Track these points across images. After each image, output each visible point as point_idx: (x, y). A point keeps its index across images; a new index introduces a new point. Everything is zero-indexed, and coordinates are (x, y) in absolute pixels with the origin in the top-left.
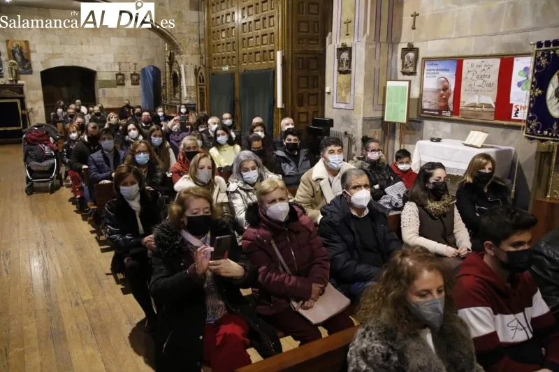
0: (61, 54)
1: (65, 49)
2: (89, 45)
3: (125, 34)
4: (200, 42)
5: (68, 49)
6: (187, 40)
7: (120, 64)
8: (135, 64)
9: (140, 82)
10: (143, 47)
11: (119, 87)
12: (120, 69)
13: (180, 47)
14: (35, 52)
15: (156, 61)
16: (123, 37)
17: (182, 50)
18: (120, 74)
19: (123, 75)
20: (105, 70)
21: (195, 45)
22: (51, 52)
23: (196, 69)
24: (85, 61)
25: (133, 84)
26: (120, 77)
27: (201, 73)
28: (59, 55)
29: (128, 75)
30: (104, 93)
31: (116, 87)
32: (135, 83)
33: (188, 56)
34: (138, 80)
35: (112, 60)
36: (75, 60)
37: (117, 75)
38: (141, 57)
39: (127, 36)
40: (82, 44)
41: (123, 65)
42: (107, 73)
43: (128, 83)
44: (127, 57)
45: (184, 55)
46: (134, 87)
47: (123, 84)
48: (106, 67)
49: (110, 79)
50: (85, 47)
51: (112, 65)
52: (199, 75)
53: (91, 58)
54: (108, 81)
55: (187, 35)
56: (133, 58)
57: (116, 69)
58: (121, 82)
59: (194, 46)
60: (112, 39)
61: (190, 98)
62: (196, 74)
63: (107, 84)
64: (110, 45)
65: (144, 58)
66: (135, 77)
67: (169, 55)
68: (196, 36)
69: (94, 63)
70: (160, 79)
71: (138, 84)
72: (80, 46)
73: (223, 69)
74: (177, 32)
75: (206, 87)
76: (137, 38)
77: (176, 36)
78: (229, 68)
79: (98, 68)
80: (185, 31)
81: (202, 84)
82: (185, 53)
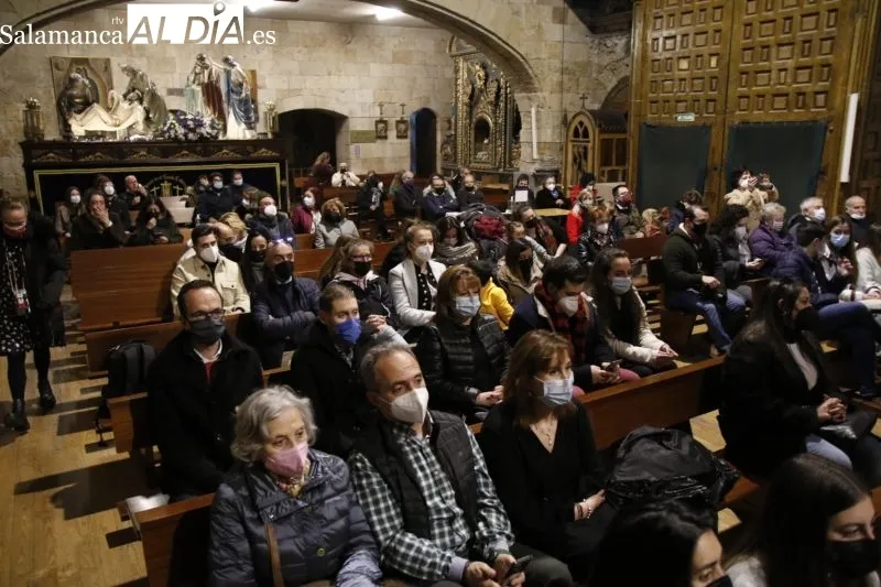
0: (300, 90)
1: (305, 81)
2: (340, 75)
3: (390, 58)
4: (562, 73)
5: (310, 82)
6: (546, 69)
7: (381, 105)
8: (403, 105)
9: (409, 133)
10: (415, 79)
11: (379, 141)
12: (381, 114)
13: (535, 81)
14: (264, 87)
15: (432, 100)
16: (387, 63)
17: (537, 85)
18: (381, 121)
19: (385, 122)
20: (359, 114)
21: (556, 77)
22: (285, 87)
23: (565, 117)
24: (334, 101)
25: (398, 137)
26: (381, 126)
27: (581, 123)
28: (297, 92)
29: (392, 122)
30: (357, 151)
31: (375, 142)
32: (401, 136)
33: (546, 94)
34: (406, 131)
35: (370, 100)
36: (318, 99)
37: (377, 122)
38: (411, 94)
39: (393, 62)
40: (330, 74)
41: (386, 107)
42: (364, 120)
43: (392, 134)
44: (392, 95)
45: (539, 94)
46: (400, 141)
47: (386, 137)
48: (363, 111)
49: (366, 129)
50: (334, 79)
51: (370, 107)
52: (575, 124)
53: (342, 97)
54: (364, 132)
55: (546, 62)
56: (399, 97)
57: (376, 113)
58: (383, 134)
59: (555, 79)
60: (372, 65)
61: (542, 160)
62: (566, 123)
63: (362, 137)
64: (369, 75)
65: (414, 96)
66: (402, 126)
67: (468, 91)
68: (558, 65)
69: (346, 103)
70: (435, 130)
71: (406, 137)
72: (327, 77)
73: (679, 118)
74: (533, 57)
75: (594, 144)
76: (406, 64)
77: (532, 63)
78: (696, 118)
79: (351, 112)
80: (544, 56)
81: (581, 139)
82: (542, 91)
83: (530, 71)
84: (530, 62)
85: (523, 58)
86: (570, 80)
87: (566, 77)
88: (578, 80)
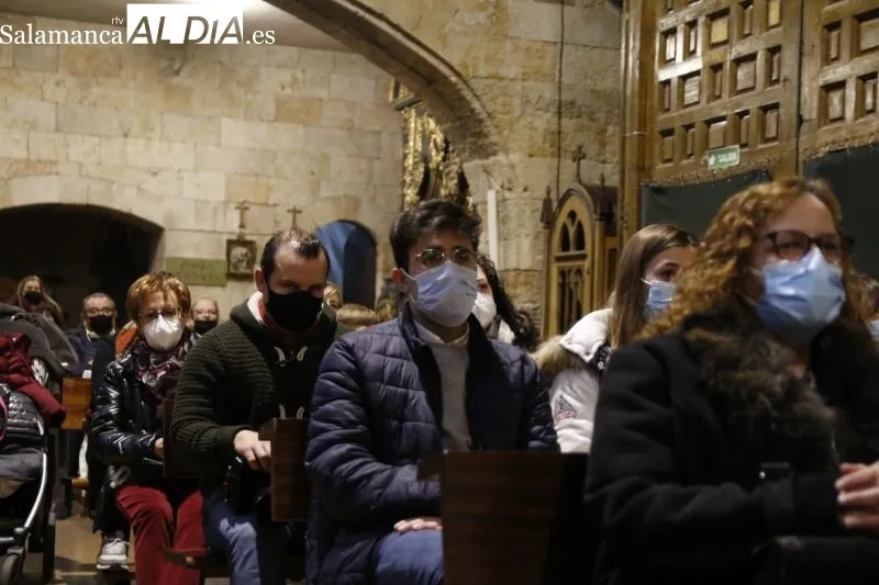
0: (54, 163)
1: (67, 145)
2: (149, 139)
3: (271, 108)
4: (560, 114)
5: (79, 149)
6: (516, 102)
7: (243, 208)
8: (295, 212)
10: (326, 158)
11: (232, 285)
12: (242, 226)
13: (489, 126)
15: (365, 205)
16: (262, 120)
17: (494, 138)
18: (241, 242)
19: (250, 245)
20: (192, 224)
21: (544, 121)
22: (19, 154)
23: (547, 203)
24: (131, 192)
26: (239, 251)
27: (572, 215)
28: (47, 167)
31: (223, 286)
33: (515, 157)
35: (218, 195)
37: (231, 244)
38: (316, 188)
39: (277, 119)
41: (253, 211)
42: (199, 237)
44: (270, 189)
45: (501, 158)
48: (198, 216)
49: (206, 256)
50: (134, 147)
51: (215, 210)
52: (563, 218)
53: (151, 184)
54: (200, 264)
55: (517, 87)
56: (288, 192)
57: (231, 224)
59: (540, 125)
60: (227, 123)
62: (548, 218)
63: (196, 272)
64: (218, 144)
65: (324, 193)
67: (419, 177)
68: (549, 93)
69: (160, 198)
72: (119, 141)
73: (712, 161)
74: (483, 72)
75: (593, 262)
76: (306, 124)
77: (478, 85)
78: (742, 155)
79: (170, 217)
80: (511, 71)
81: (573, 252)
82: (506, 151)
83: (476, 105)
84: (474, 83)
85: (458, 74)
86: (581, 128)
87: (568, 124)
88: (602, 131)
